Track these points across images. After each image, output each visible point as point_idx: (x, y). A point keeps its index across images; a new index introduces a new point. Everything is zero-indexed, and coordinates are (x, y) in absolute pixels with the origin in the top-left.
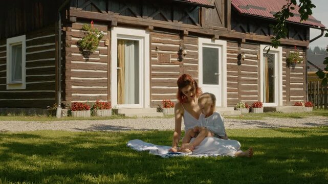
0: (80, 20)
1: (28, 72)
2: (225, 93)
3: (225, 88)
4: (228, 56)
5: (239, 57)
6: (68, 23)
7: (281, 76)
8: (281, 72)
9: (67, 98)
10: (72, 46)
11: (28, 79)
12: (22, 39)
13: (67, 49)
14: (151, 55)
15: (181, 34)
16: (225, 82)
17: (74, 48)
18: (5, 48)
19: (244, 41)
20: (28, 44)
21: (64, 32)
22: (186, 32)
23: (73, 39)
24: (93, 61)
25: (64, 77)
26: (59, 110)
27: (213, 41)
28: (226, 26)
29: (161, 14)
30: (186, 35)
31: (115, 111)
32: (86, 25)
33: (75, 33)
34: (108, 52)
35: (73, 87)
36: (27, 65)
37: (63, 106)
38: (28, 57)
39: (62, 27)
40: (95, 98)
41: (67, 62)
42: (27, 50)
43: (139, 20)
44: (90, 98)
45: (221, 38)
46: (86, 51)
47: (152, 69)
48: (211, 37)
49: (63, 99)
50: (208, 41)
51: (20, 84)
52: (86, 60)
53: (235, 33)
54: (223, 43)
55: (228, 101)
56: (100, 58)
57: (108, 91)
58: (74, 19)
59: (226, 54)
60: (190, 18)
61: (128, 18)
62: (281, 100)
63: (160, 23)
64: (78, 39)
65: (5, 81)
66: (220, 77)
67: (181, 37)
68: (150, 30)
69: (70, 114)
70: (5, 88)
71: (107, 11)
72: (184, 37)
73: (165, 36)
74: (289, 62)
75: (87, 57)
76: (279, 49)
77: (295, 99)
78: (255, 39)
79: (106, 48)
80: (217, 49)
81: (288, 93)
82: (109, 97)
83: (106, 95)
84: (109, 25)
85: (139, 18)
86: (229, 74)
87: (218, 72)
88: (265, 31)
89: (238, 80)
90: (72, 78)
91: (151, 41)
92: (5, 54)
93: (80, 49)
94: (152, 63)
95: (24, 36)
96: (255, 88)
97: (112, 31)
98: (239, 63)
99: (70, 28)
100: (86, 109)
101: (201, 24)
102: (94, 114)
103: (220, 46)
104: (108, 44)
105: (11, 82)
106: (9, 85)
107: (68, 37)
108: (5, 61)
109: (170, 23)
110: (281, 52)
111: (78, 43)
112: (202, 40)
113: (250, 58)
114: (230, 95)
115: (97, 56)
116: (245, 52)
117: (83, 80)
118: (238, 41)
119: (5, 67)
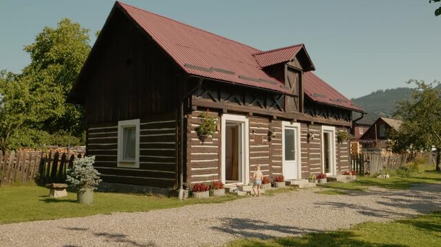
0: (199, 108)
1: (141, 153)
2: (300, 167)
3: (300, 162)
4: (301, 136)
5: (308, 136)
6: (189, 111)
7: (335, 151)
8: (335, 147)
9: (188, 180)
10: (193, 132)
11: (141, 159)
12: (136, 123)
13: (188, 135)
14: (250, 137)
15: (270, 118)
16: (300, 158)
17: (193, 134)
18: (116, 130)
19: (312, 123)
20: (142, 127)
21: (186, 120)
22: (275, 117)
23: (193, 125)
24: (208, 144)
25: (185, 161)
26: (182, 191)
27: (291, 123)
28: (300, 111)
29: (257, 101)
30: (275, 120)
31: (227, 190)
32: (204, 113)
33: (194, 120)
34: (219, 136)
35: (193, 169)
36: (142, 146)
37: (185, 188)
38: (142, 139)
39: (184, 115)
40: (209, 178)
41: (188, 146)
42: (141, 133)
45: (298, 121)
46: (202, 135)
47: (251, 150)
48: (291, 120)
49: (185, 181)
50: (288, 123)
51: (134, 163)
52: (202, 144)
53: (307, 117)
54: (298, 125)
55: (302, 174)
56: (213, 141)
57: (219, 171)
58: (195, 108)
59: (300, 134)
60: (277, 105)
61: (235, 106)
62: (335, 170)
63: (258, 110)
64: (197, 125)
65: (116, 159)
66: (296, 153)
67: (270, 121)
68: (250, 116)
69: (191, 195)
70: (115, 165)
71: (219, 100)
72: (273, 121)
73: (259, 121)
74: (339, 139)
75: (203, 141)
76: (333, 128)
77: (343, 169)
78: (319, 122)
79: (217, 132)
80: (293, 130)
81: (339, 164)
82: (219, 177)
83: (217, 174)
84: (220, 112)
85: (242, 106)
86: (302, 151)
87: (294, 149)
88: (325, 115)
89: (308, 155)
90: (192, 161)
91: (250, 125)
92: (116, 135)
93: (198, 135)
94: (250, 144)
95: (139, 120)
96: (318, 161)
97: (222, 117)
98: (308, 142)
99: (190, 115)
100: (206, 190)
101: (285, 110)
102: (211, 194)
103: (296, 127)
104: (219, 129)
105: (122, 161)
106: (121, 163)
107: (189, 124)
108: (116, 141)
109: (264, 109)
110: (335, 131)
111: (197, 129)
112: (284, 123)
113: (315, 137)
114: (303, 169)
115: (210, 140)
116: (312, 133)
117: (200, 162)
118: (308, 123)
119: (116, 147)
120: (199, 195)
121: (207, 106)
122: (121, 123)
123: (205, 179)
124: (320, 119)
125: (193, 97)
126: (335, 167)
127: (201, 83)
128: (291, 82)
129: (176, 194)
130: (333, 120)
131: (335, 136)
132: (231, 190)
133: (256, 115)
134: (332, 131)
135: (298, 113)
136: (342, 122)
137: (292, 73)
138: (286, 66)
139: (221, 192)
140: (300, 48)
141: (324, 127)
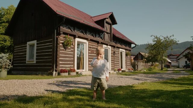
0: (64, 33)
1: (37, 56)
2: (111, 65)
3: (111, 63)
4: (111, 52)
5: (114, 52)
6: (59, 34)
7: (125, 60)
8: (125, 58)
9: (57, 67)
10: (60, 44)
11: (37, 59)
12: (35, 42)
13: (58, 46)
14: (89, 50)
15: (98, 42)
16: (111, 61)
17: (61, 45)
18: (26, 46)
19: (116, 47)
20: (37, 44)
21: (57, 39)
22: (100, 42)
23: (61, 41)
24: (68, 51)
25: (57, 58)
26: (54, 72)
27: (107, 46)
28: (111, 41)
29: (92, 34)
30: (100, 43)
31: (77, 73)
32: (67, 36)
33: (61, 39)
34: (74, 48)
35: (60, 62)
36: (37, 53)
37: (56, 71)
38: (37, 50)
39: (56, 36)
40: (69, 67)
41: (58, 51)
42: (37, 47)
43: (85, 36)
44: (67, 67)
45: (110, 45)
46: (65, 46)
47: (89, 56)
48: (107, 45)
49: (56, 67)
50: (106, 46)
51: (33, 61)
52: (65, 51)
53: (114, 44)
54: (110, 47)
55: (112, 68)
56: (71, 50)
57: (74, 64)
58: (62, 33)
59: (111, 51)
60: (101, 37)
61: (81, 35)
62: (125, 68)
63: (92, 38)
64: (63, 42)
65: (25, 60)
66: (109, 59)
67: (98, 44)
68: (89, 40)
69: (59, 74)
70: (25, 63)
71: (74, 31)
72: (99, 44)
73: (93, 43)
74: (127, 55)
75: (66, 49)
76: (124, 50)
77: (128, 67)
78: (119, 47)
79: (73, 46)
80: (108, 49)
81: (126, 66)
82: (74, 67)
83: (73, 66)
84: (75, 37)
85: (85, 35)
86: (111, 58)
87: (108, 58)
88: (121, 44)
89: (114, 61)
90: (60, 58)
91: (89, 45)
92: (26, 49)
93: (63, 46)
94: (89, 53)
95: (36, 41)
96: (118, 64)
97: (76, 39)
98: (114, 55)
99: (59, 36)
100: (66, 72)
101: (104, 40)
102: (69, 74)
103: (109, 48)
104: (74, 45)
105: (28, 60)
106: (28, 61)
107: (59, 40)
108: (26, 51)
109: (95, 38)
110: (125, 52)
111: (63, 43)
112: (104, 46)
113: (117, 53)
114: (112, 66)
115: (69, 49)
116: (116, 51)
117: (64, 59)
118: (114, 47)
119: (26, 54)
120: (63, 74)
121: (68, 33)
122: (28, 43)
123: (66, 67)
124: (119, 45)
125: (61, 27)
126: (125, 66)
127: (64, 20)
128: (107, 28)
129: (52, 74)
130: (124, 47)
131: (125, 53)
132: (79, 73)
133: (91, 40)
134: (124, 51)
135: (110, 41)
136: (128, 48)
137: (107, 25)
138: (105, 21)
139: (74, 74)
140: (111, 13)
141: (120, 49)
